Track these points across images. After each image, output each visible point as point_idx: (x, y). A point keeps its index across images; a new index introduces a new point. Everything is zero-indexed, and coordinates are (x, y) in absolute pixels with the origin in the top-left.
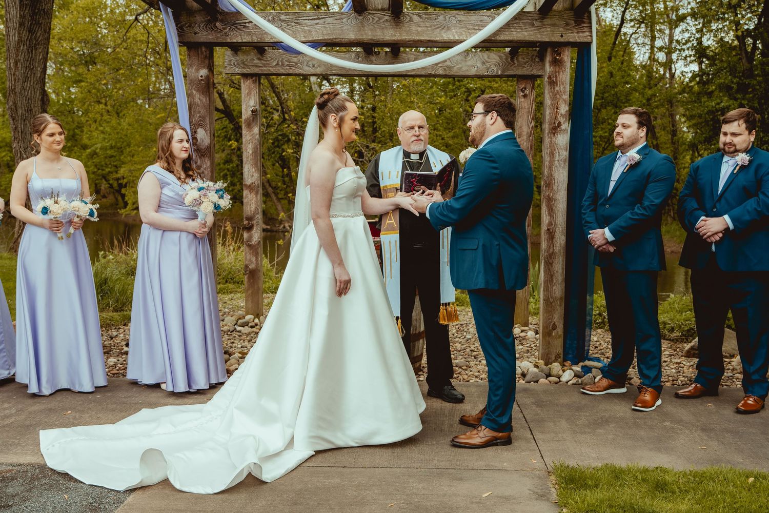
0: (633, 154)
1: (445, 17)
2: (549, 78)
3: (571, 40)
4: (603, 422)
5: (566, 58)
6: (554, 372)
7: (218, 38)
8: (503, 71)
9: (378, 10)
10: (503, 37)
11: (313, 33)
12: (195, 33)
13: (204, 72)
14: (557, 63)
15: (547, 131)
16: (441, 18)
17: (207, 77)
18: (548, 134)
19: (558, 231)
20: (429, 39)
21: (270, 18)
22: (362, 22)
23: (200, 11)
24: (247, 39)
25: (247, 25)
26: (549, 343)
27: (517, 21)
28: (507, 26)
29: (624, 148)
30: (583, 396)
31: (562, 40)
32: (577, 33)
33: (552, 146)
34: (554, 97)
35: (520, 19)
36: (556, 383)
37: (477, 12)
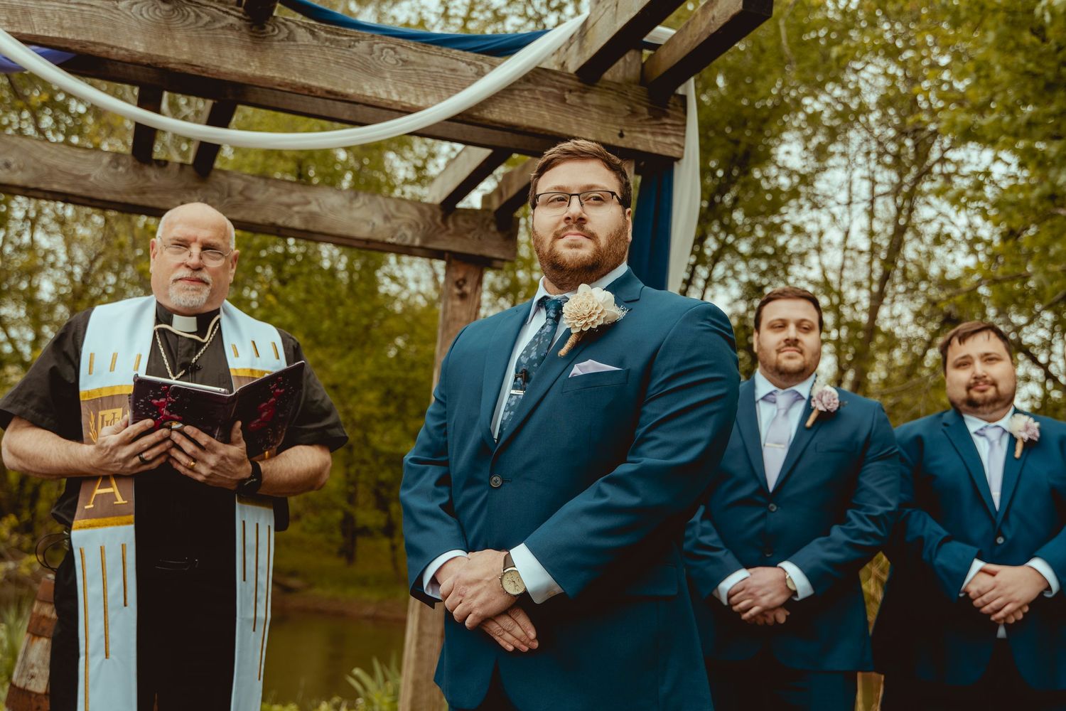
1: (371, 46)
3: (640, 147)
11: (35, 19)
16: (362, 47)
20: (329, 87)
22: (168, 18)
27: (530, 86)
28: (507, 92)
31: (621, 143)
32: (653, 134)
35: (537, 84)
37: (445, 50)
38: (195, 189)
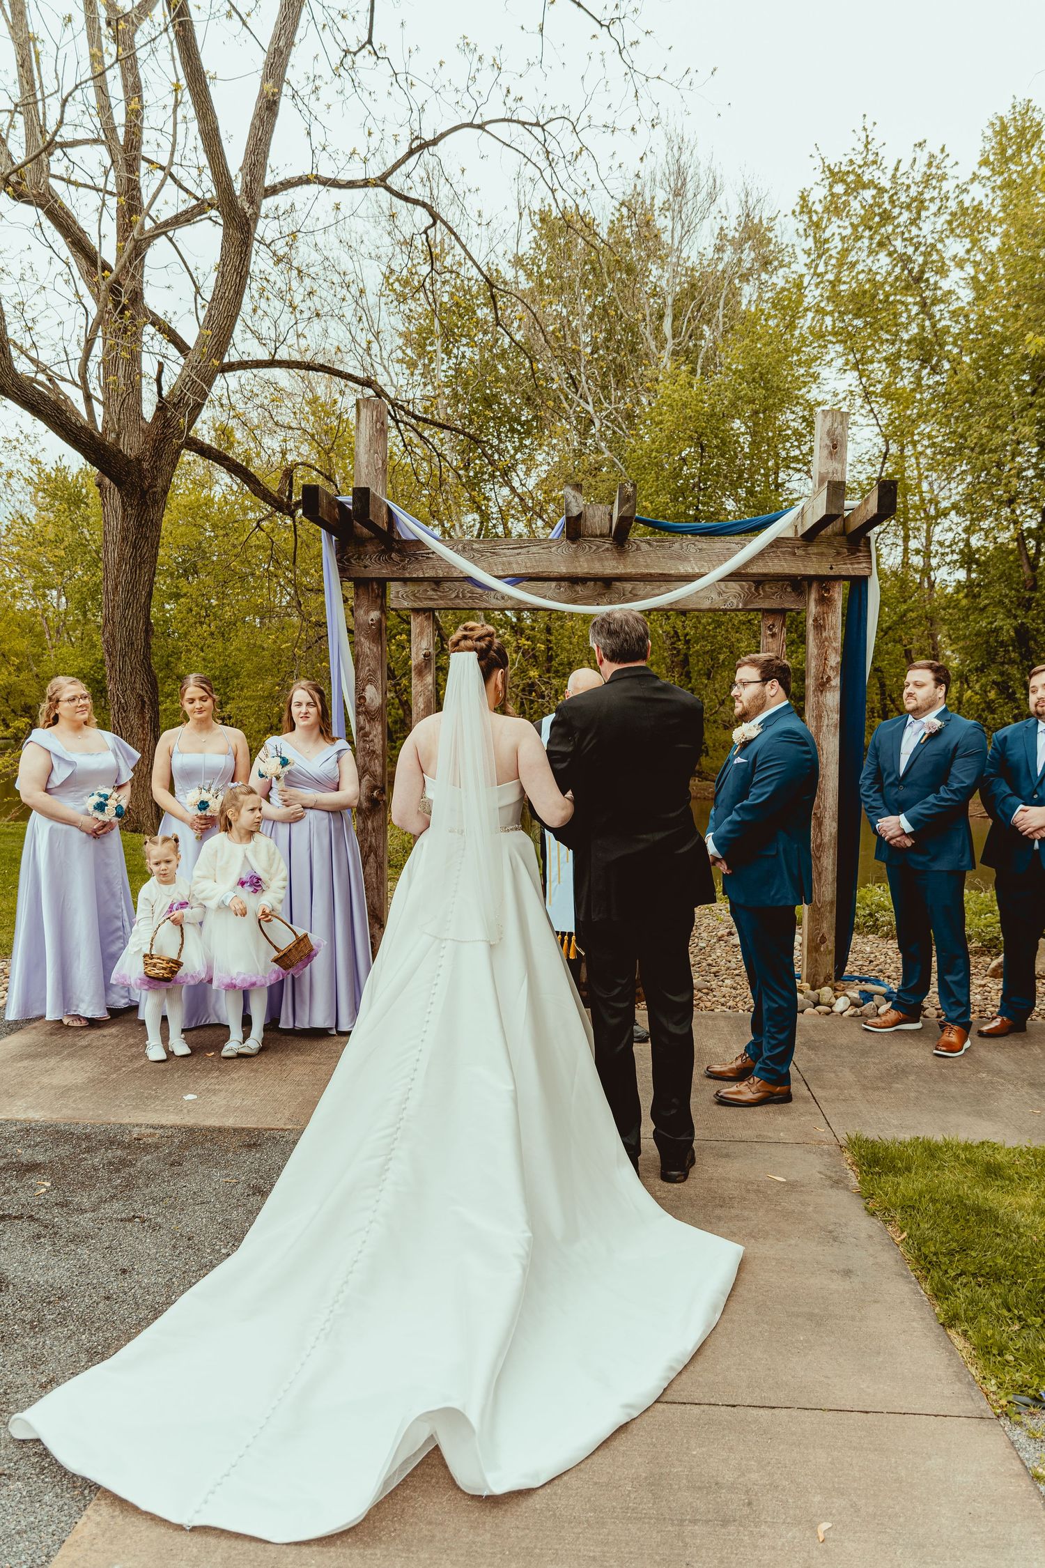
0: (931, 720)
1: (682, 545)
2: (815, 620)
3: (843, 573)
4: (901, 1072)
5: (836, 596)
6: (824, 999)
7: (393, 572)
8: (745, 604)
9: (596, 536)
10: (755, 569)
11: (514, 566)
12: (365, 567)
13: (375, 615)
14: (824, 601)
15: (812, 689)
16: (677, 545)
17: (380, 621)
18: (814, 691)
19: (827, 816)
20: (661, 571)
21: (460, 547)
22: (576, 552)
23: (371, 538)
24: (430, 573)
25: (431, 556)
26: (816, 961)
27: (774, 549)
28: (761, 555)
29: (918, 712)
30: (866, 1034)
31: (832, 573)
32: (851, 564)
33: (819, 706)
34: (822, 645)
35: (778, 547)
36: (828, 1014)
37: (722, 538)
38: (604, 594)
